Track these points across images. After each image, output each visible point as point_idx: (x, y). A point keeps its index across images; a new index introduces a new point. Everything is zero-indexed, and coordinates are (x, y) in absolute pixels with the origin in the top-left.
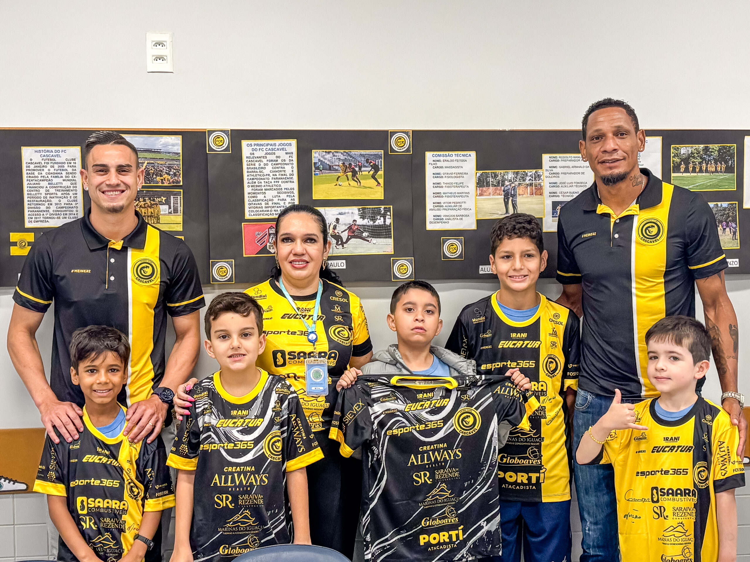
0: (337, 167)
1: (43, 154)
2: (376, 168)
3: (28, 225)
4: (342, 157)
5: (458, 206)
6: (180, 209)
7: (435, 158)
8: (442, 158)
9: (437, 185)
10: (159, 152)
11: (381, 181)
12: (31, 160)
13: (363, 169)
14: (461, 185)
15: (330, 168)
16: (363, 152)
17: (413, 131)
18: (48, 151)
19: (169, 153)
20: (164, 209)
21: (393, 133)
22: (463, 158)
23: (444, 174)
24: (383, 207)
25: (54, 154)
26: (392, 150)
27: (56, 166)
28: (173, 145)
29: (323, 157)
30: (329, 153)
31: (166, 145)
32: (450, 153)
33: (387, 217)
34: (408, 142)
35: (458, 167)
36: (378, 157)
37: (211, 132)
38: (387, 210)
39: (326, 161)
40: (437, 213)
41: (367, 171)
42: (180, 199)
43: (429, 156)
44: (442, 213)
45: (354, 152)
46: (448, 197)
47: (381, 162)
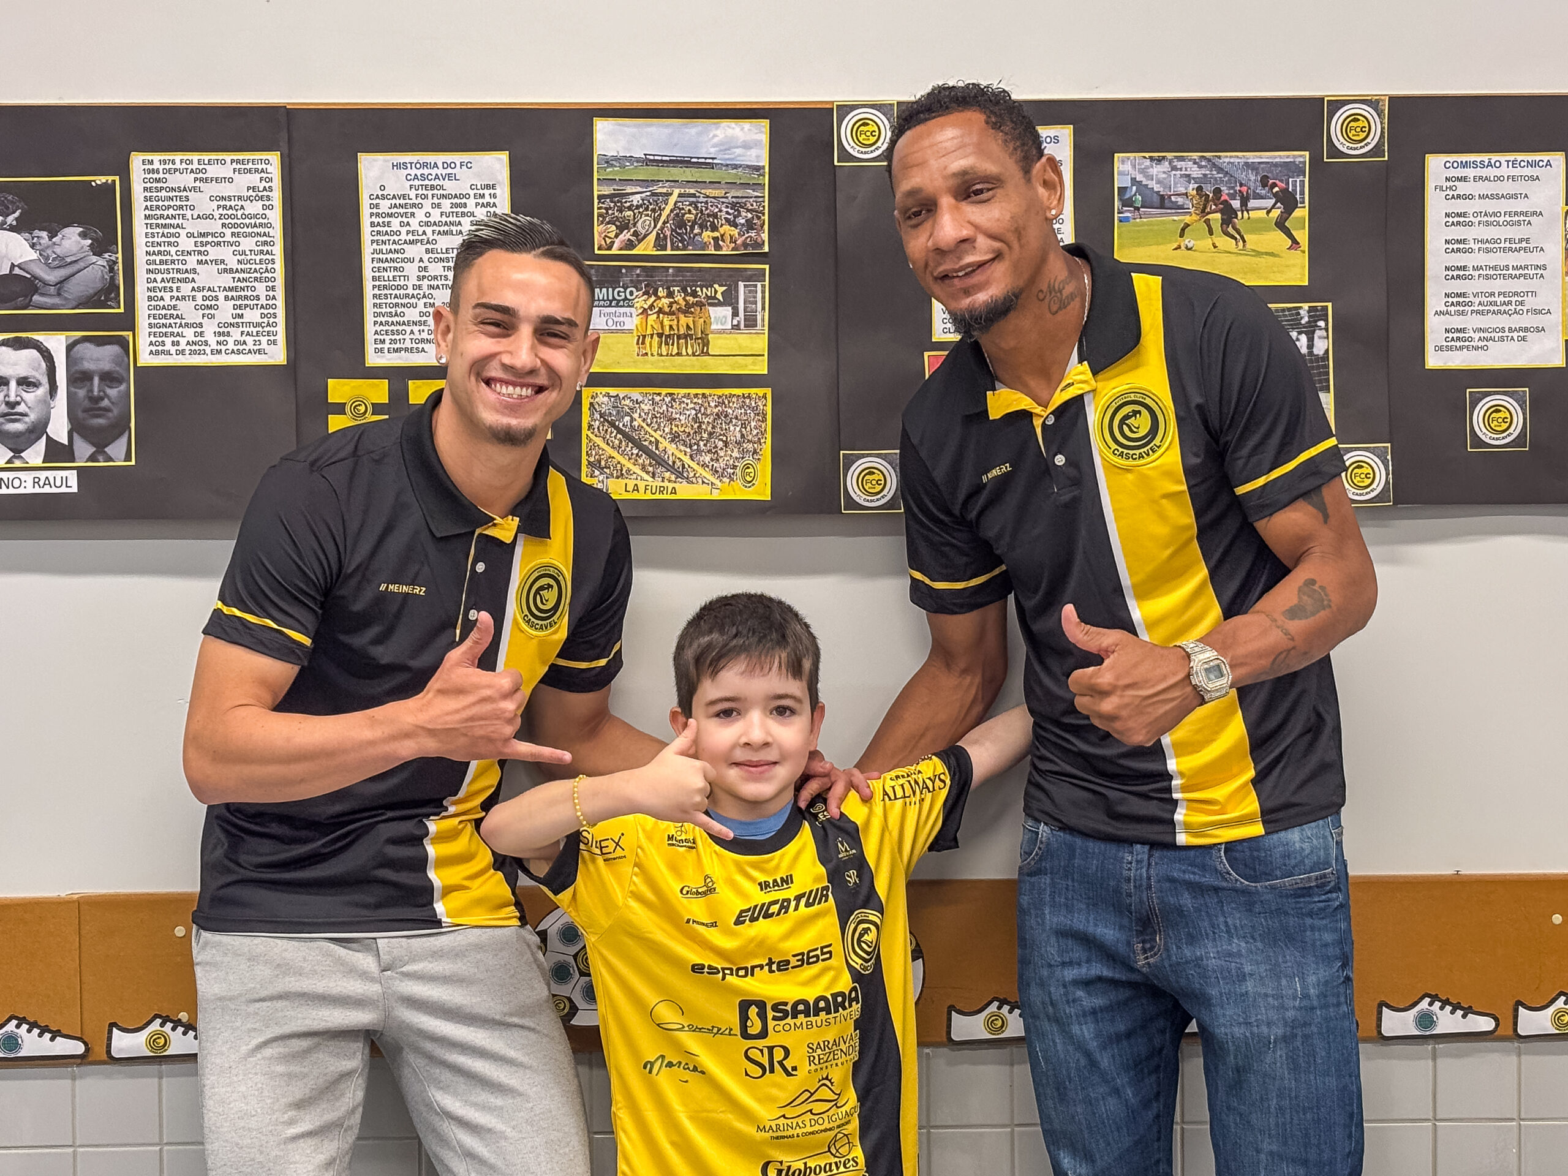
0: (1180, 200)
1: (414, 172)
2: (1288, 202)
3: (373, 360)
4: (1196, 172)
5: (1512, 304)
6: (763, 317)
7: (1452, 173)
8: (1470, 172)
9: (1458, 246)
10: (711, 166)
11: (1303, 236)
12: (383, 188)
13: (1252, 203)
14: (1523, 245)
15: (1163, 202)
16: (1253, 157)
17: (1392, 99)
18: (425, 165)
19: (736, 167)
20: (720, 316)
21: (1337, 104)
22: (1528, 171)
23: (1476, 214)
24: (1306, 306)
25: (440, 171)
26: (1335, 152)
27: (446, 204)
28: (746, 146)
29: (1142, 171)
30: (1160, 160)
31: (727, 146)
32: (1494, 157)
33: (1318, 333)
34: (1377, 128)
35: (1514, 196)
36: (1295, 169)
37: (846, 109)
38: (1317, 315)
39: (1153, 184)
40: (1457, 322)
41: (1263, 209)
42: (762, 290)
43: (1436, 166)
44: (1471, 322)
45: (1228, 158)
46: (1488, 277)
47: (1302, 185)
